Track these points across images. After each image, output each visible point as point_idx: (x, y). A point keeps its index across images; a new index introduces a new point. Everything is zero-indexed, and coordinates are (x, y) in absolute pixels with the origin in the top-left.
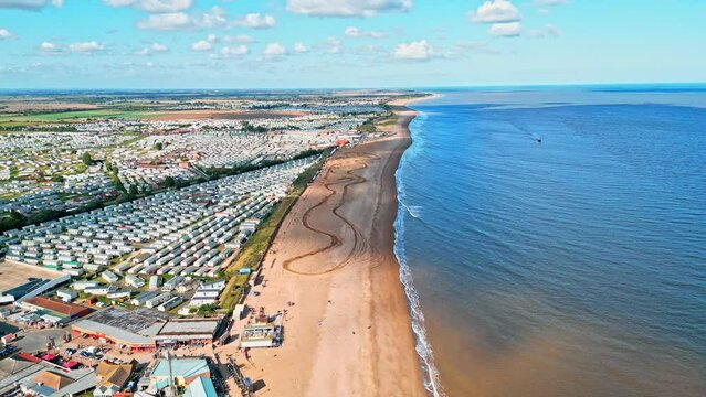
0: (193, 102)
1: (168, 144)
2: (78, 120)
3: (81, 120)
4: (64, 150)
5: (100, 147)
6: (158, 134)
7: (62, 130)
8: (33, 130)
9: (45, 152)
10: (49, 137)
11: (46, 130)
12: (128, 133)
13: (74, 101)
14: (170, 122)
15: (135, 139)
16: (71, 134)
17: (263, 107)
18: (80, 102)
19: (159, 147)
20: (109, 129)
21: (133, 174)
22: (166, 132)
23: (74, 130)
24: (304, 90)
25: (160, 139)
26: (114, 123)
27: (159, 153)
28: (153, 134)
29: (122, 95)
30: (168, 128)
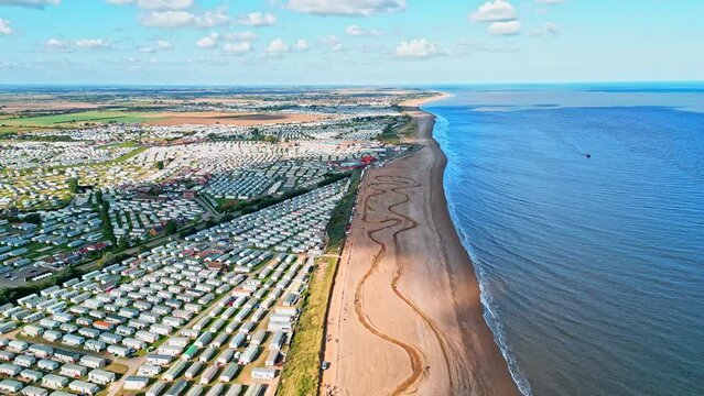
0: (197, 101)
1: (171, 160)
2: (75, 125)
3: (77, 125)
4: (51, 170)
5: (93, 163)
6: (160, 145)
7: (55, 139)
8: (24, 138)
9: (29, 171)
10: (37, 149)
11: (38, 139)
12: (128, 143)
13: (75, 99)
14: (173, 129)
15: (135, 152)
16: (64, 144)
17: (270, 108)
18: (82, 101)
19: (160, 166)
20: (107, 137)
21: (127, 209)
22: (169, 142)
23: (67, 139)
24: (308, 87)
25: (162, 153)
26: (113, 129)
27: (160, 174)
28: (154, 145)
29: (125, 92)
30: (172, 136)
